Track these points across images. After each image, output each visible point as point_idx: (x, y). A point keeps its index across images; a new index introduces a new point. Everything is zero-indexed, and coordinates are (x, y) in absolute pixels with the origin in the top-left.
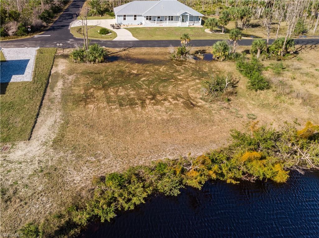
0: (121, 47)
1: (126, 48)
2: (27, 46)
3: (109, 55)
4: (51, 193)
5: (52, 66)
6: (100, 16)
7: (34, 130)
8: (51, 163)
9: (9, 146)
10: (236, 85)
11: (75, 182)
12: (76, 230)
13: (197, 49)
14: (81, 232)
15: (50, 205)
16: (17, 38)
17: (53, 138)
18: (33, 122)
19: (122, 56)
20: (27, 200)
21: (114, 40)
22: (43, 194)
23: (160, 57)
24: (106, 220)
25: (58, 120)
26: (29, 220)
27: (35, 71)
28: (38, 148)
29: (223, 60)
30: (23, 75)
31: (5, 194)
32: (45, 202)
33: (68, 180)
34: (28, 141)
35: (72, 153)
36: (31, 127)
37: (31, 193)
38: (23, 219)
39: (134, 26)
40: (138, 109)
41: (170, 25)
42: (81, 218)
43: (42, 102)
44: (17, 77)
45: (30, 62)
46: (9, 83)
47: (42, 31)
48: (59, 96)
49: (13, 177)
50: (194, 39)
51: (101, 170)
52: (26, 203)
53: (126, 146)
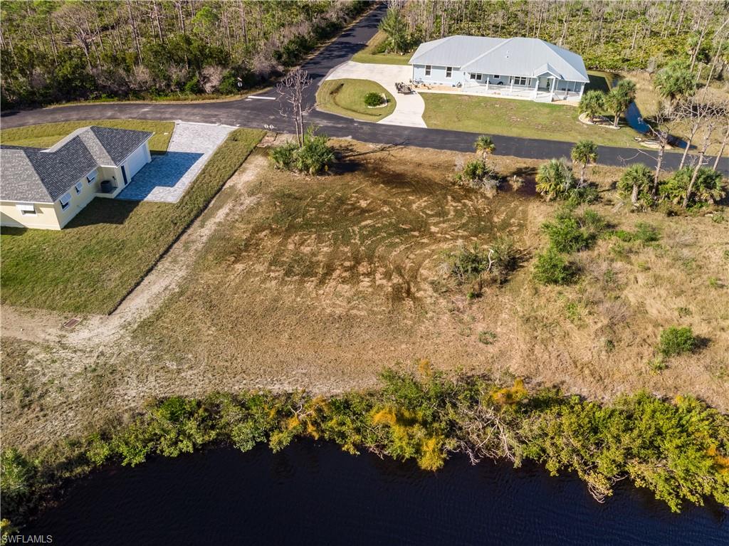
0: (379, 142)
1: (388, 146)
2: (220, 121)
3: (348, 158)
4: (85, 407)
5: (235, 171)
6: (402, 54)
7: (129, 297)
8: (115, 360)
9: (78, 319)
10: (525, 264)
11: (126, 397)
12: (86, 468)
13: (525, 163)
14: (90, 472)
15: (73, 425)
16: (217, 99)
17: (144, 317)
18: (133, 283)
19: (367, 163)
20: (49, 412)
21: (380, 122)
22: (74, 408)
23: (436, 176)
24: (129, 464)
25: (173, 285)
26: (36, 440)
27: (195, 182)
28: (113, 332)
29: (551, 200)
30: (171, 189)
31: (27, 396)
32: (69, 419)
33: (118, 393)
34: (107, 316)
35: (154, 349)
36: (125, 292)
37: (60, 402)
38: (29, 436)
39: (445, 88)
40: (310, 285)
41: (516, 94)
42: (99, 453)
43: (170, 247)
44: (161, 191)
45: (201, 159)
46: (140, 204)
47: (269, 86)
48: (205, 239)
49: (54, 372)
50: (536, 138)
51: (172, 386)
52: (45, 416)
53: (236, 354)
